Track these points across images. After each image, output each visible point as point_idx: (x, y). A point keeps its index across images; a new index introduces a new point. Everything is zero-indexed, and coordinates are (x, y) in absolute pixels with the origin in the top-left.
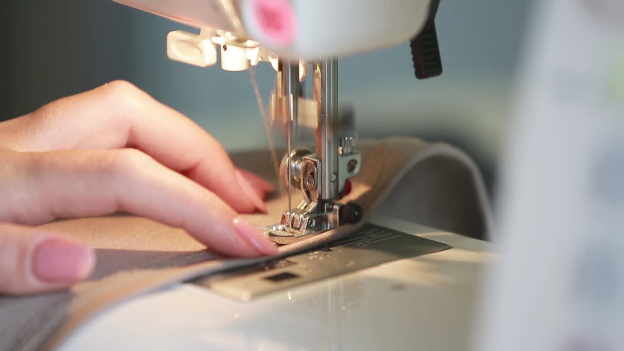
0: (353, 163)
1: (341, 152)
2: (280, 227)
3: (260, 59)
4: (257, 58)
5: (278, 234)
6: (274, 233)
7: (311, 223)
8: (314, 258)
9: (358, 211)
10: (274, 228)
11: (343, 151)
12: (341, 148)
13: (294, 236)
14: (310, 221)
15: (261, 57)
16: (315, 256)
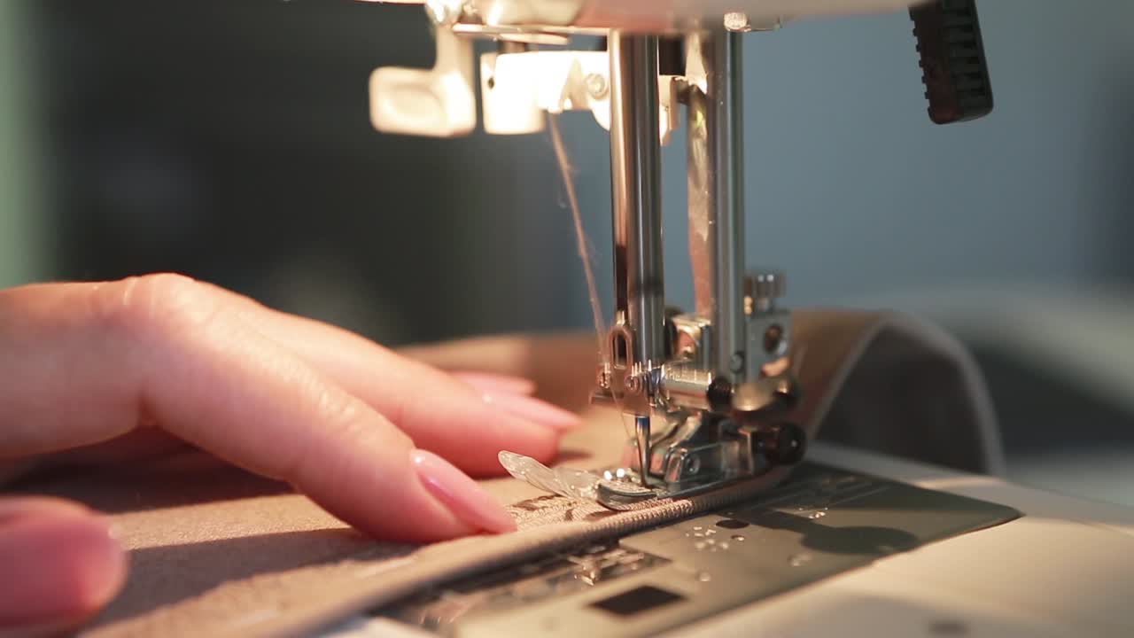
0: (773, 332)
1: (748, 309)
2: (621, 473)
3: (568, 105)
4: (562, 99)
5: (615, 489)
6: (608, 486)
7: (691, 465)
8: (709, 547)
9: (797, 440)
10: (608, 475)
11: (753, 306)
12: (748, 301)
13: (655, 496)
14: (688, 461)
15: (571, 97)
16: (711, 542)
